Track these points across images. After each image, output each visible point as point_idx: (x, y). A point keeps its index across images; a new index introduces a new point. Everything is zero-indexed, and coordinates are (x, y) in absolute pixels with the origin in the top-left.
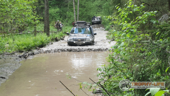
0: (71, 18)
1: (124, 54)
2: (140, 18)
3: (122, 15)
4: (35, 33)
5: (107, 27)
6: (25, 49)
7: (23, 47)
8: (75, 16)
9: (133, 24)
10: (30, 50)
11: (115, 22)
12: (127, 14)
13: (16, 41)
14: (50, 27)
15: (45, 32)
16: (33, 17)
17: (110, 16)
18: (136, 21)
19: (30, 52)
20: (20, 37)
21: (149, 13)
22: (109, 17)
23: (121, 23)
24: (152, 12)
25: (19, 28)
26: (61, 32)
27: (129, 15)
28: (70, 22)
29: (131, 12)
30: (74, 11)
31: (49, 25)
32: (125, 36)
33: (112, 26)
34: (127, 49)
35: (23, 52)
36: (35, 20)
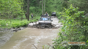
0: (41, 12)
1: (67, 32)
2: (76, 14)
3: (67, 12)
4: (22, 19)
5: (59, 18)
6: (16, 27)
7: (15, 26)
8: (42, 11)
9: (72, 17)
10: (18, 28)
11: (63, 16)
12: (69, 12)
13: (12, 23)
14: (30, 16)
15: (27, 19)
16: (21, 11)
17: (61, 12)
18: (74, 16)
19: (19, 29)
20: (14, 21)
21: (81, 12)
23: (66, 16)
24: (82, 11)
25: (14, 16)
26: (35, 19)
27: (70, 13)
28: (40, 14)
29: (71, 11)
30: (42, 9)
31: (29, 15)
32: (68, 23)
33: (62, 17)
34: (68, 29)
35: (15, 28)
36: (22, 13)
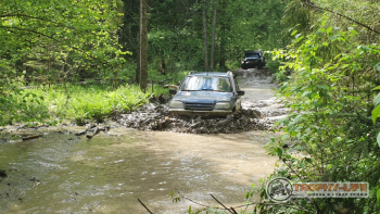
0: (198, 52)
1: (307, 139)
2: (346, 56)
3: (305, 51)
4: (115, 84)
8: (205, 49)
10: (100, 121)
12: (316, 47)
13: (74, 100)
14: (150, 71)
16: (110, 49)
17: (281, 51)
18: (337, 65)
21: (367, 47)
22: (278, 53)
24: (374, 45)
30: (205, 36)
31: (146, 67)
32: (309, 97)
35: (84, 124)
36: (114, 55)
